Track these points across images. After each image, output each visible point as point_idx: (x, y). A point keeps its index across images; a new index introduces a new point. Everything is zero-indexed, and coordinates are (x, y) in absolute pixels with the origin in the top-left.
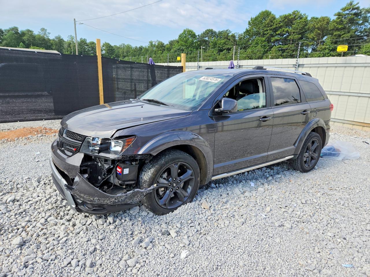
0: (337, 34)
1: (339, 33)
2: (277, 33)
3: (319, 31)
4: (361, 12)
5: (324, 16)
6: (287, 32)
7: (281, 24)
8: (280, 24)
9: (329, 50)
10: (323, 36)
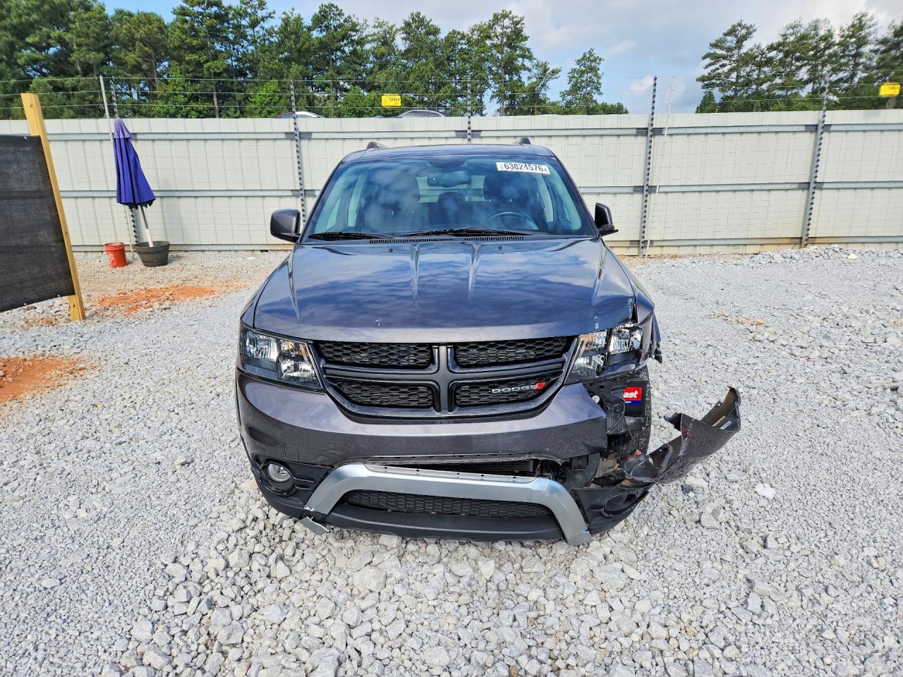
0: (192, 58)
1: (195, 57)
2: (29, 40)
3: (146, 49)
4: (227, 14)
5: (147, 10)
6: (60, 40)
7: (35, 16)
8: (29, 15)
9: (185, 96)
10: (160, 61)
